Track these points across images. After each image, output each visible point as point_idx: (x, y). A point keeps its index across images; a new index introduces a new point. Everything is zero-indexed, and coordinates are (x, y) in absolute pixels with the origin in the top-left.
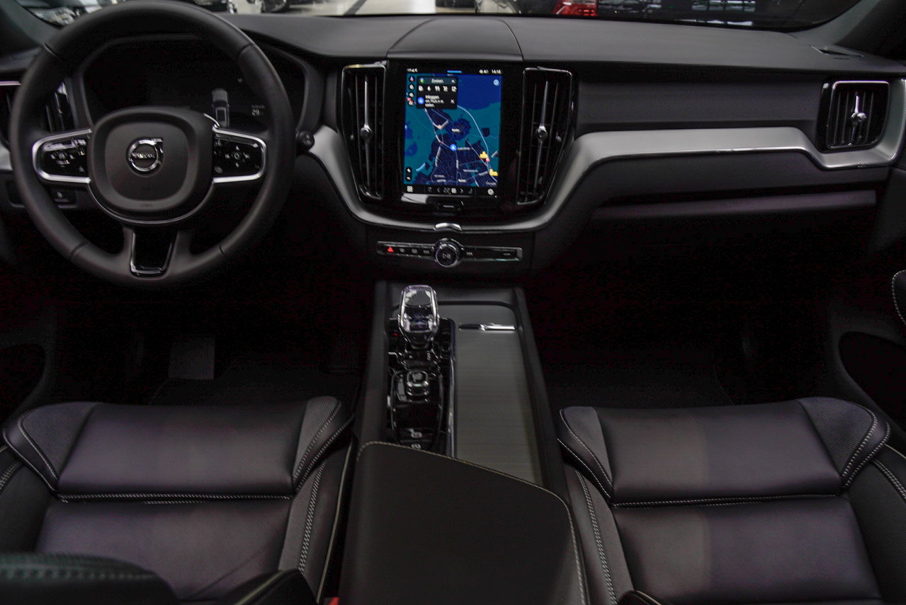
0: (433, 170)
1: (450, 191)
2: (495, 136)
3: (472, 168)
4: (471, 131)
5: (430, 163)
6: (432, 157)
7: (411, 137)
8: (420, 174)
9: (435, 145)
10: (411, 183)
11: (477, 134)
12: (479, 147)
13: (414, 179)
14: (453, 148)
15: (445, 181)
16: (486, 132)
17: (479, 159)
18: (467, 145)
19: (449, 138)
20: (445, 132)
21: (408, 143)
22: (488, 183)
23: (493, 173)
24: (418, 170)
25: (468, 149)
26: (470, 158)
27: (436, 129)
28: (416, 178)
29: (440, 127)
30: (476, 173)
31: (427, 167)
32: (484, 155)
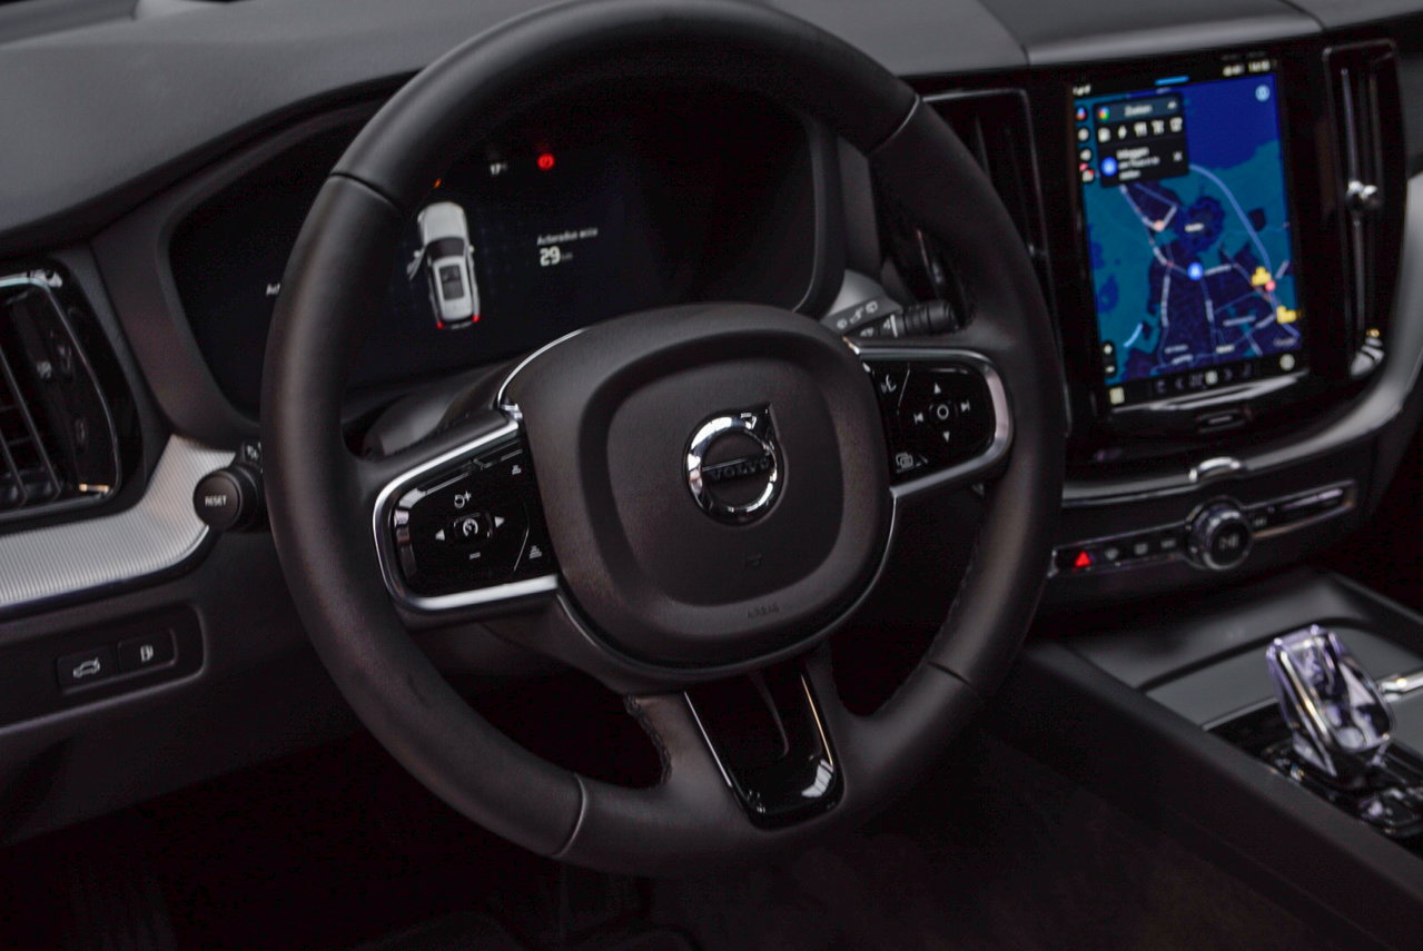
0: (1160, 336)
1: (1204, 380)
2: (1279, 224)
3: (1242, 314)
4: (1227, 222)
5: (1152, 321)
6: (1152, 307)
7: (1101, 264)
8: (1133, 351)
9: (1156, 272)
10: (1119, 379)
11: (1240, 228)
12: (1249, 261)
13: (1122, 370)
14: (1195, 272)
15: (1188, 358)
16: (1258, 219)
17: (1251, 288)
18: (1224, 260)
19: (1184, 250)
20: (1172, 237)
21: (1099, 278)
22: (1279, 343)
23: (1285, 316)
24: (1128, 344)
25: (1226, 268)
26: (1234, 290)
27: (1153, 232)
28: (1127, 364)
29: (1159, 226)
30: (1252, 324)
31: (1147, 331)
32: (1261, 277)
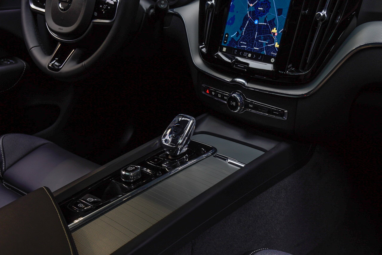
0: (240, 37)
1: (248, 55)
2: (284, 16)
3: (265, 40)
4: (270, 10)
5: (240, 33)
6: (241, 29)
7: (233, 11)
8: (232, 39)
9: (246, 18)
10: (226, 45)
11: (273, 13)
12: (272, 24)
13: (228, 43)
14: (256, 22)
15: (246, 47)
16: (280, 12)
17: (271, 33)
18: (265, 22)
19: (255, 14)
20: (254, 9)
21: (230, 15)
22: (272, 53)
23: (277, 45)
24: (231, 36)
25: (266, 24)
26: (265, 31)
27: (249, 6)
28: (230, 42)
29: (251, 5)
30: (267, 44)
31: (238, 34)
32: (274, 31)
